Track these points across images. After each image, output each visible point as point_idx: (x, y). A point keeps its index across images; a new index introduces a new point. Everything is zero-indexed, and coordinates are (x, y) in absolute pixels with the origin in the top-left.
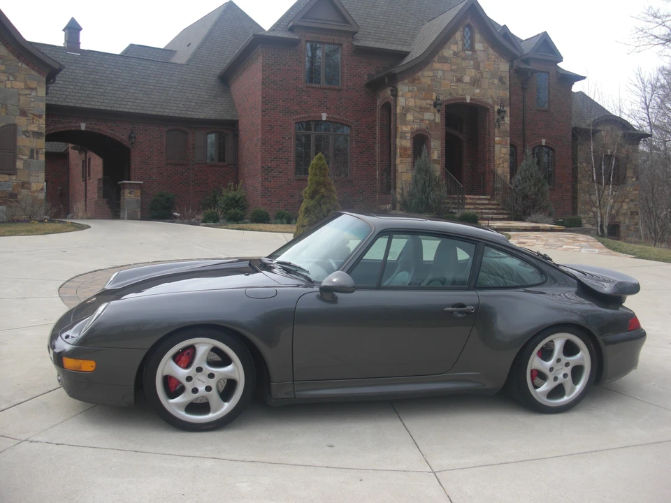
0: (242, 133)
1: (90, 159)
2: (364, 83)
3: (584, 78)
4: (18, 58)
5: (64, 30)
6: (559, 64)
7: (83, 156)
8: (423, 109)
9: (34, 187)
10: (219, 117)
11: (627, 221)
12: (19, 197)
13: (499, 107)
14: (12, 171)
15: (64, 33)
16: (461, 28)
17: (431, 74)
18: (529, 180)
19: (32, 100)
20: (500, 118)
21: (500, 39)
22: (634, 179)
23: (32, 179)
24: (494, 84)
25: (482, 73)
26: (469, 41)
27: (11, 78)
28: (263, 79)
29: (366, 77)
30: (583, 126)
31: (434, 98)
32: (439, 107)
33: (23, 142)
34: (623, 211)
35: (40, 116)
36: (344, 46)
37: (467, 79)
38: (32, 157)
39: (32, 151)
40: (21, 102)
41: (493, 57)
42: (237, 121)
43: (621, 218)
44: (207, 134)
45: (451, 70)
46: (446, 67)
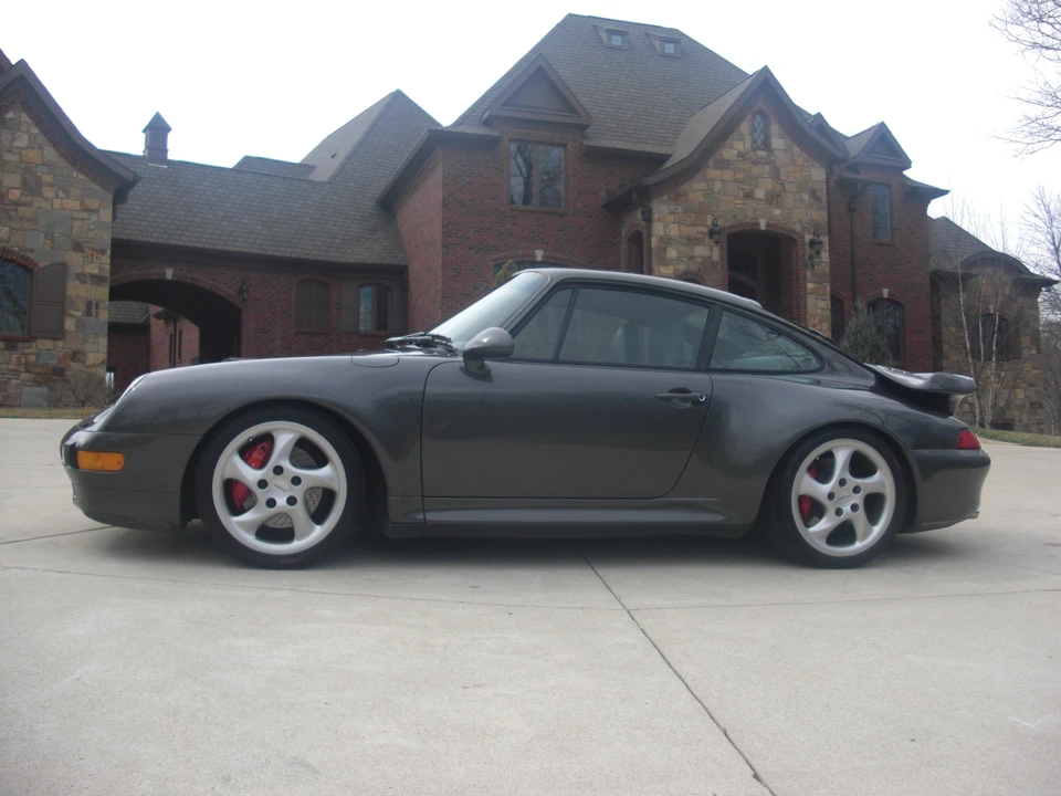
0: (413, 285)
1: (181, 332)
2: (602, 203)
3: (945, 192)
4: (73, 164)
5: (144, 131)
6: (906, 173)
7: (171, 328)
8: (692, 241)
9: (91, 358)
10: (378, 261)
11: (1025, 417)
12: (68, 373)
13: (811, 237)
14: (58, 334)
15: (144, 135)
16: (749, 116)
17: (703, 186)
18: (862, 347)
19: (92, 227)
20: (813, 253)
21: (812, 134)
22: (1034, 352)
23: (87, 347)
24: (802, 200)
25: (783, 185)
26: (762, 137)
27: (61, 194)
28: (444, 198)
29: (603, 194)
30: (948, 267)
31: (709, 223)
32: (716, 237)
33: (76, 290)
34: (1018, 402)
35: (102, 252)
36: (569, 146)
37: (760, 193)
38: (88, 313)
39: (89, 304)
40: (74, 231)
41: (801, 160)
42: (406, 267)
43: (1016, 413)
44: (361, 286)
45: (735, 181)
46: (727, 175)
